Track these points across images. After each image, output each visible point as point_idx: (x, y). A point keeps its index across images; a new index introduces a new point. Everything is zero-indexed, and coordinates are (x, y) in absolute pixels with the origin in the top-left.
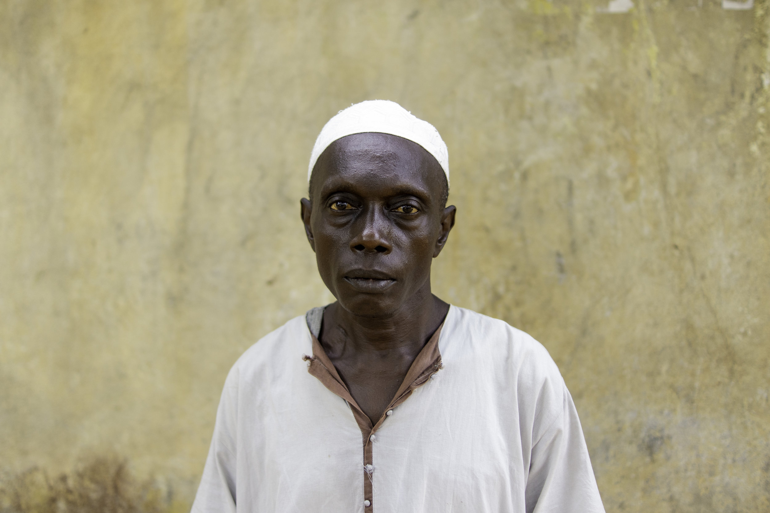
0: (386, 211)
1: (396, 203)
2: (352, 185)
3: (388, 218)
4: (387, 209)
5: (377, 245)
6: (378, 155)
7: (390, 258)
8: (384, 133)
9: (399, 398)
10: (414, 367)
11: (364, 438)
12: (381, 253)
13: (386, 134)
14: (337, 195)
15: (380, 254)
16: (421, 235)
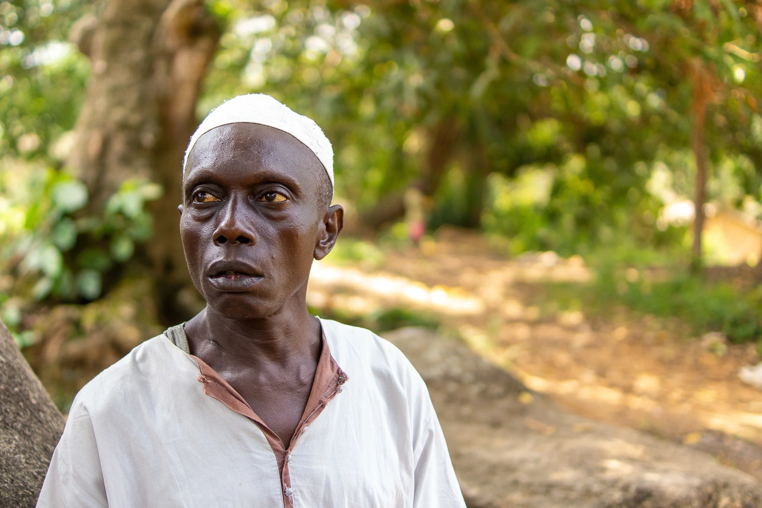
0: (251, 201)
1: (261, 191)
2: (212, 173)
3: (253, 208)
4: (252, 199)
5: (238, 234)
6: (241, 142)
7: (255, 251)
8: (251, 123)
9: (312, 413)
10: (320, 380)
11: (278, 460)
12: (244, 244)
13: (253, 123)
14: (200, 186)
15: (243, 246)
16: (290, 226)
